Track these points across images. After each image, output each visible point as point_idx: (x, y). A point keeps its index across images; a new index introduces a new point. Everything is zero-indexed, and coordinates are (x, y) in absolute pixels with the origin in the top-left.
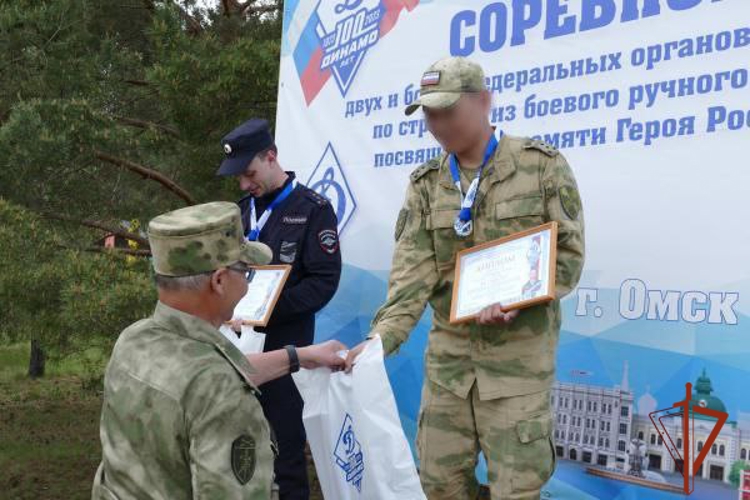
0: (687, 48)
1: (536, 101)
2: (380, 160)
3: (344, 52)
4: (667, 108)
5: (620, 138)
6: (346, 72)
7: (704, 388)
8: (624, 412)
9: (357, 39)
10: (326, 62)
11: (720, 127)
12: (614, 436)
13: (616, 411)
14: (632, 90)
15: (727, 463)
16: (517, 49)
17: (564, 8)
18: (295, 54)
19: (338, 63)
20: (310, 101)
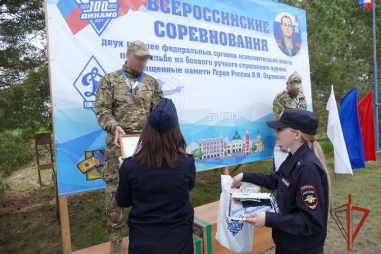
0: (225, 55)
1: (189, 58)
3: (97, 15)
4: (223, 69)
5: (214, 74)
6: (100, 25)
7: (237, 133)
8: (222, 142)
9: (105, 13)
10: (84, 16)
11: (234, 75)
12: (220, 149)
13: (220, 142)
14: (215, 62)
15: (241, 147)
16: (180, 40)
17: (194, 34)
18: (58, 5)
19: (93, 20)
20: (74, 33)
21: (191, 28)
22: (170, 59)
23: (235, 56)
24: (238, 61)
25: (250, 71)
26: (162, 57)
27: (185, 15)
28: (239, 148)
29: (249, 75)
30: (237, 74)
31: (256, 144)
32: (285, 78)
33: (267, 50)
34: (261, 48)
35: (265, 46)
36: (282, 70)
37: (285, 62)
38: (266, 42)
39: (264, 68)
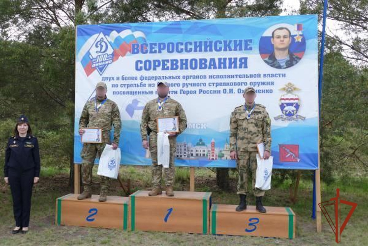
0: (194, 77)
2: (114, 93)
3: (100, 64)
4: (190, 88)
5: (181, 93)
6: (101, 69)
7: (201, 140)
8: (185, 146)
9: (105, 61)
10: (94, 66)
11: (202, 93)
12: (183, 151)
13: (183, 147)
14: (183, 84)
15: (206, 153)
16: (155, 71)
17: (166, 65)
18: (81, 62)
19: (98, 66)
20: (88, 75)
21: (163, 61)
22: (144, 85)
23: (205, 77)
24: (208, 81)
25: (221, 88)
26: (139, 84)
27: (160, 52)
28: (204, 153)
29: (219, 92)
30: (205, 92)
31: (223, 152)
32: (271, 91)
33: (246, 67)
34: (238, 66)
35: (244, 63)
36: (266, 83)
37: (273, 76)
38: (246, 59)
39: (239, 84)
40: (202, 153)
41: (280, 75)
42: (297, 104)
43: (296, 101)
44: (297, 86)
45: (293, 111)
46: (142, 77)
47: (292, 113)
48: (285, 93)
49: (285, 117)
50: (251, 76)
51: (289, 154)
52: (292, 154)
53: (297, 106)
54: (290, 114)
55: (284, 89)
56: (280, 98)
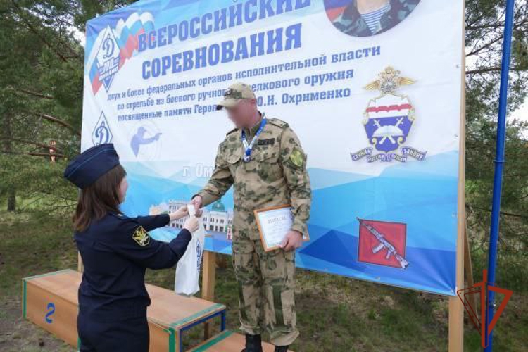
0: (214, 80)
1: (170, 97)
2: (120, 118)
3: (107, 75)
4: (208, 102)
5: (196, 112)
6: (108, 83)
9: (111, 70)
10: (101, 78)
14: (199, 94)
15: (224, 225)
16: (164, 77)
17: (178, 63)
18: (90, 75)
19: (105, 79)
20: (95, 94)
21: (174, 57)
22: (152, 103)
23: (230, 77)
27: (170, 42)
28: (222, 225)
32: (347, 93)
33: (298, 45)
34: (284, 44)
35: (295, 36)
36: (336, 76)
37: (353, 55)
38: (298, 27)
39: (286, 83)
40: (219, 225)
41: (366, 51)
42: (406, 118)
43: (404, 112)
44: (406, 73)
45: (396, 138)
46: (149, 89)
47: (394, 142)
48: (378, 93)
49: (375, 152)
50: (309, 63)
51: (381, 246)
52: (387, 244)
53: (406, 125)
54: (387, 146)
55: (376, 84)
56: (365, 108)
